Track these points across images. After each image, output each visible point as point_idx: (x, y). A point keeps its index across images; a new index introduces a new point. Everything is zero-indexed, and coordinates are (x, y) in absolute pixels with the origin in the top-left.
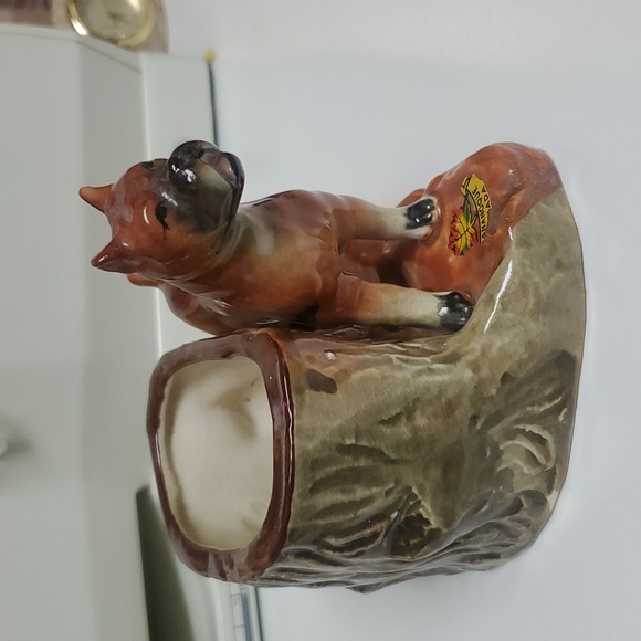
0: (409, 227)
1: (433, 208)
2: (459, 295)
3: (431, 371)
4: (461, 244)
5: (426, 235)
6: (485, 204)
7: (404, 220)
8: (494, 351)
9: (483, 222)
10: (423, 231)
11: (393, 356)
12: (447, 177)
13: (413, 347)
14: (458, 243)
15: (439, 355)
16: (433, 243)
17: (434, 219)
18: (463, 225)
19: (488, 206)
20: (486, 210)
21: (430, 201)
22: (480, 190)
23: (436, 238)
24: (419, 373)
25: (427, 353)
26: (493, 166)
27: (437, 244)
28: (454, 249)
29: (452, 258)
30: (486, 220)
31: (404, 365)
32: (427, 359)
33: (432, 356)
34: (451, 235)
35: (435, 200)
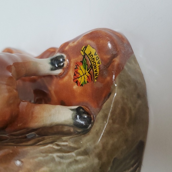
0: (52, 70)
1: (64, 60)
2: (83, 109)
3: (76, 162)
4: (81, 80)
5: (60, 74)
6: (97, 62)
7: (49, 66)
8: (109, 146)
9: (96, 71)
10: (59, 72)
11: (55, 155)
12: (71, 44)
13: (64, 146)
14: (79, 80)
15: (79, 150)
16: (63, 77)
17: (65, 66)
18: (82, 70)
19: (99, 63)
20: (98, 65)
21: (62, 57)
22: (93, 53)
23: (66, 75)
24: (70, 164)
25: (72, 149)
26: (101, 41)
27: (66, 78)
28: (77, 82)
29: (75, 87)
30: (98, 70)
31: (62, 160)
32: (73, 154)
33: (76, 151)
34: (75, 75)
35: (65, 56)
